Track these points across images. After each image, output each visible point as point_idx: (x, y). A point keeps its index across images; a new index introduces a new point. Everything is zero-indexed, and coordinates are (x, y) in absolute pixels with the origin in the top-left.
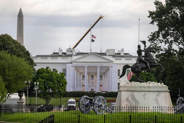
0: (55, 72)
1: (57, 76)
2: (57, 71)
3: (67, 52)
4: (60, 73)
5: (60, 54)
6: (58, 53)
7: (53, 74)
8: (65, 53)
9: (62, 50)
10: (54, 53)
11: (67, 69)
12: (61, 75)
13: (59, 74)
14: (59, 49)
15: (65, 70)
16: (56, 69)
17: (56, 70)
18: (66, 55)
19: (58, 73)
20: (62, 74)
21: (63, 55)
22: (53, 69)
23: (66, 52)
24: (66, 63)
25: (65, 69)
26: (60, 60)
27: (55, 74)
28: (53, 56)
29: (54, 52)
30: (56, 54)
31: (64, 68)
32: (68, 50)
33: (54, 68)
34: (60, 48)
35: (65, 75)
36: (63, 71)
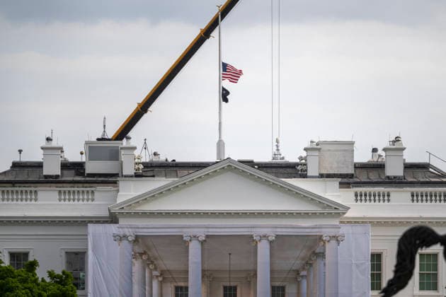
0: (22, 272)
1: (36, 290)
2: (33, 266)
3: (91, 158)
4: (51, 274)
5: (52, 169)
6: (39, 166)
7: (13, 282)
8: (78, 167)
9: (61, 149)
10: (16, 165)
11: (90, 253)
12: (54, 289)
13: (48, 280)
14: (44, 143)
15: (77, 259)
16: (26, 255)
17: (31, 259)
18: (82, 174)
19: (41, 273)
20: (60, 280)
21: (69, 176)
22: (14, 256)
23: (84, 159)
24: (83, 222)
25: (76, 254)
26: (48, 204)
27: (24, 281)
28: (13, 183)
29: (17, 160)
30: (26, 170)
31: (75, 246)
32: (94, 150)
33: (19, 247)
34: (48, 139)
35: (77, 285)
36: (69, 263)
